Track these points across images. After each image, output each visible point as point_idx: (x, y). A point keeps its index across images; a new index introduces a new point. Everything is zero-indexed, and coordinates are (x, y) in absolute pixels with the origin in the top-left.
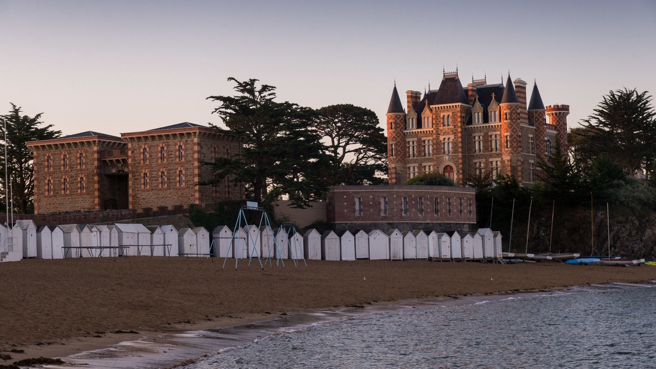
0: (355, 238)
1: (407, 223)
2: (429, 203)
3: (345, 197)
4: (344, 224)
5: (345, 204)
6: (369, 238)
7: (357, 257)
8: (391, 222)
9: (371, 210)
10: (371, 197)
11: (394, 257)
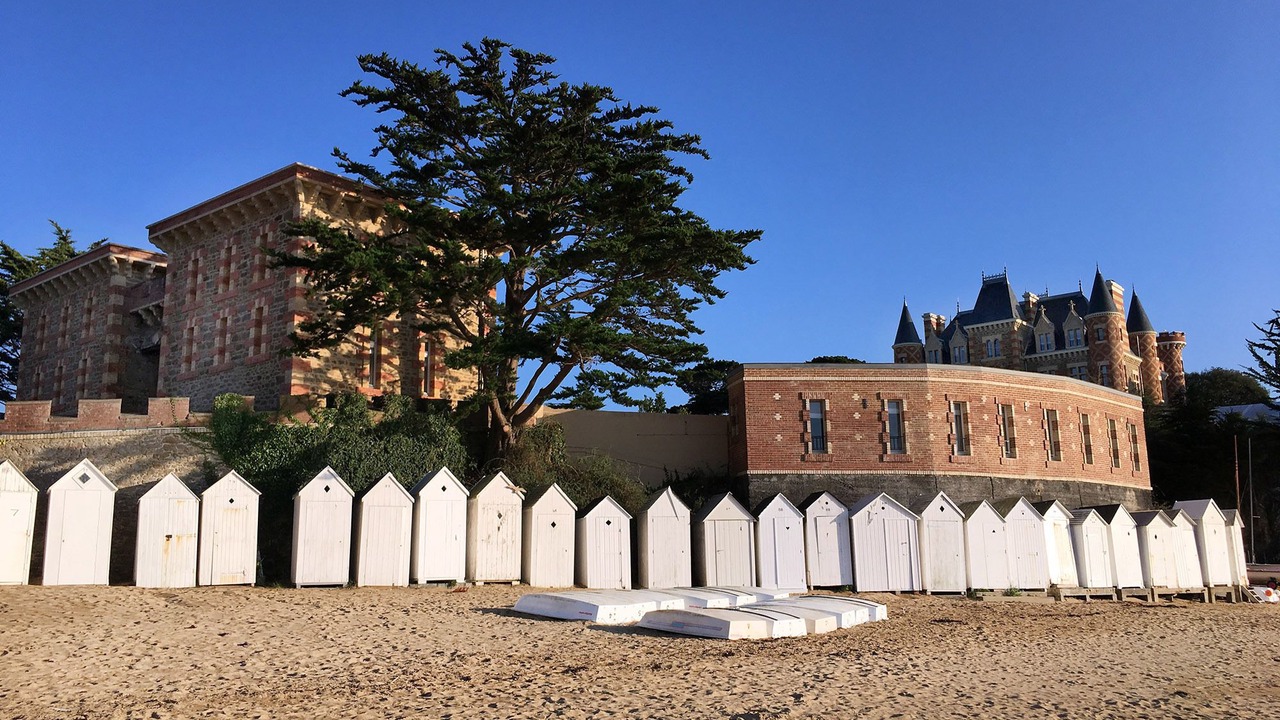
0: (805, 521)
1: (969, 477)
2: (1030, 422)
3: (777, 396)
4: (774, 479)
5: (778, 417)
6: (850, 521)
7: (812, 584)
8: (920, 473)
9: (858, 437)
10: (856, 397)
11: (936, 583)
